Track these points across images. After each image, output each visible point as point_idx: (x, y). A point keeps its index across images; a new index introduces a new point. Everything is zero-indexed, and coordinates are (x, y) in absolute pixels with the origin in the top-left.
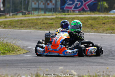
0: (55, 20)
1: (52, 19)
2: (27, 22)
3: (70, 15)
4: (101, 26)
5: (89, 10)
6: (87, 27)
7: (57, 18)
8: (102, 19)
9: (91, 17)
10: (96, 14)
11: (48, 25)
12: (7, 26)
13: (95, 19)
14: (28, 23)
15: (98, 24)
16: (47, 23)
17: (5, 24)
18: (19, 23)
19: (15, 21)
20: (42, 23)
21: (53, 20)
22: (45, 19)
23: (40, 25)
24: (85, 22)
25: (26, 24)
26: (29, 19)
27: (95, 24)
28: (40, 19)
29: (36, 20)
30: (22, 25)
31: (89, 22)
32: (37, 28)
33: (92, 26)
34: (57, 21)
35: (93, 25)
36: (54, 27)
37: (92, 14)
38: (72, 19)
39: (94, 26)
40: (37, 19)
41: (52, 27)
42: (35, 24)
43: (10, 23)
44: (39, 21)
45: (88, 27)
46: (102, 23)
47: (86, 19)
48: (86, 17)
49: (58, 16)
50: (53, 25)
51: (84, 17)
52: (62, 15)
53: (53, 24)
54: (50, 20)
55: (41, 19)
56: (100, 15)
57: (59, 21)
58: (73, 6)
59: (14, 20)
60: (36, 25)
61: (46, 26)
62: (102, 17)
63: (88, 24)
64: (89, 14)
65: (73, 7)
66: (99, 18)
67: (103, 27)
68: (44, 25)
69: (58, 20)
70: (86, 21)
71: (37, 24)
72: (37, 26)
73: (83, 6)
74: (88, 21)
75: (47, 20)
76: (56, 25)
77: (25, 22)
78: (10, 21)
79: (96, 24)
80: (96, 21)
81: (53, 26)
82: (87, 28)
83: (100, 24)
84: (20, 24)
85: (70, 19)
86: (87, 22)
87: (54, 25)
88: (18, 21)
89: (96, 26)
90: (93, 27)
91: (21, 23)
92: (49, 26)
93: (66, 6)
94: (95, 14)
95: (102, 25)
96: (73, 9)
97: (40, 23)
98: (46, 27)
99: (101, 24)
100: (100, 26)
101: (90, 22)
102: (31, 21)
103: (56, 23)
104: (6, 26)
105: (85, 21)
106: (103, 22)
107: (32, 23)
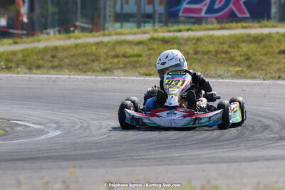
0: (147, 45)
1: (139, 43)
2: (71, 53)
3: (192, 30)
4: (276, 61)
5: (248, 15)
6: (234, 63)
7: (153, 39)
8: (279, 41)
9: (248, 36)
10: (266, 26)
11: (127, 60)
12: (13, 65)
13: (258, 40)
14: (73, 56)
15: (266, 54)
16: (124, 56)
17: (8, 60)
18: (48, 57)
19: (37, 50)
20: (113, 53)
21: (141, 47)
22: (121, 43)
23: (105, 59)
24: (229, 50)
25: (67, 57)
26: (77, 46)
27: (258, 54)
28: (106, 44)
29: (94, 48)
30: (56, 62)
31: (241, 48)
32: (98, 68)
33: (248, 59)
34: (153, 49)
35: (253, 57)
36: (142, 64)
37: (255, 28)
38: (194, 42)
39: (253, 61)
40: (97, 44)
41: (138, 65)
42: (91, 58)
43: (23, 56)
44: (103, 51)
45: (238, 64)
46: (277, 51)
47: (233, 42)
48: (234, 36)
49: (156, 35)
50: (140, 59)
51: (229, 37)
52: (170, 31)
53: (140, 56)
54: (133, 47)
55: (109, 42)
56: (274, 30)
57: (158, 48)
58: (205, 5)
59: (35, 48)
60: (93, 61)
61: (121, 62)
62: (278, 33)
63: (238, 54)
64: (245, 28)
65: (205, 9)
66: (269, 36)
67: (278, 63)
68: (116, 60)
69: (155, 46)
70: (233, 48)
71: (96, 58)
72: (96, 64)
73: (231, 5)
74: (238, 46)
75: (127, 46)
76: (150, 59)
77: (66, 54)
78: (22, 51)
79: (262, 55)
80: (262, 45)
81: (141, 61)
82: (235, 65)
83: (273, 53)
84: (51, 59)
85: (190, 42)
86: (235, 50)
87: (144, 59)
88: (45, 51)
89: (261, 60)
90: (253, 64)
91: (53, 57)
92: (130, 63)
93: (185, 5)
94: (261, 27)
95: (278, 56)
96: (203, 14)
97: (106, 54)
98: (121, 66)
99: (276, 55)
100: (271, 60)
101: (245, 48)
102: (80, 51)
103: (150, 55)
104: (10, 65)
105: (230, 47)
106: (282, 48)
107: (85, 55)
